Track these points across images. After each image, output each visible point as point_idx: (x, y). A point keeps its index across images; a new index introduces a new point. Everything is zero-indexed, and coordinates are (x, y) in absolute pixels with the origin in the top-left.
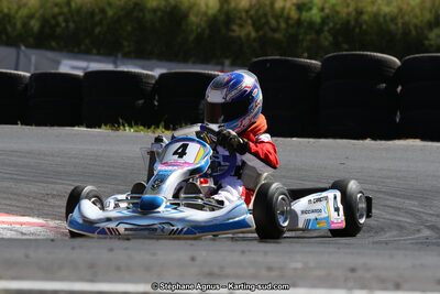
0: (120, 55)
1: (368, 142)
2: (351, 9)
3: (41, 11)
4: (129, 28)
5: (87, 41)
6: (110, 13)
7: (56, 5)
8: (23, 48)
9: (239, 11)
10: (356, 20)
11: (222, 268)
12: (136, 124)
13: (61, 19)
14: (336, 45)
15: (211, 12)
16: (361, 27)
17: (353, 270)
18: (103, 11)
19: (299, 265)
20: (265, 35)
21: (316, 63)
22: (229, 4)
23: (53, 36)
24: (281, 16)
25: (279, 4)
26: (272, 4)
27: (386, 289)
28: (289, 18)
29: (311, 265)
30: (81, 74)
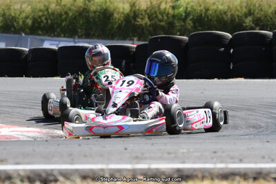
0: (76, 37)
1: (216, 80)
2: (202, 7)
3: (32, 15)
4: (81, 22)
5: (58, 30)
6: (70, 14)
7: (41, 11)
8: (23, 35)
9: (141, 11)
10: (205, 14)
11: (143, 154)
13: (43, 18)
14: (195, 28)
15: (125, 12)
16: (208, 18)
17: (215, 152)
18: (66, 13)
19: (185, 151)
20: (155, 24)
21: (185, 38)
22: (135, 7)
23: (39, 28)
24: (164, 13)
25: (163, 6)
26: (159, 6)
27: (234, 163)
28: (168, 14)
29: (191, 150)
30: (55, 48)
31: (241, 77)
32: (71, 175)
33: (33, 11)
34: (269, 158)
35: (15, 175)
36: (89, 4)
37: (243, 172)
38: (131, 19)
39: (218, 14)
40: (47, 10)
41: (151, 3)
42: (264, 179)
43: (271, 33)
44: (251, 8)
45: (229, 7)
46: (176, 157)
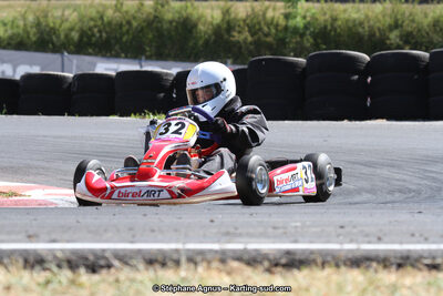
0: (143, 58)
1: (346, 122)
2: (327, 16)
3: (79, 25)
4: (150, 36)
5: (117, 47)
6: (135, 24)
7: (92, 19)
8: (66, 54)
9: (239, 21)
10: (332, 25)
11: (236, 229)
12: (159, 113)
13: (96, 30)
14: (316, 46)
15: (215, 22)
16: (335, 31)
17: (342, 227)
18: (129, 23)
19: (298, 224)
20: (259, 39)
21: (302, 60)
22: (230, 15)
23: (89, 44)
24: (272, 23)
25: (270, 14)
26: (264, 14)
27: (369, 242)
28: (277, 25)
29: (308, 223)
30: (114, 74)
31: (382, 118)
32: (131, 258)
33: (81, 20)
34: (421, 235)
35: (50, 258)
36: (163, 10)
37: (382, 255)
38: (223, 32)
39: (351, 24)
40: (102, 18)
41: (253, 10)
42: (413, 266)
43: (427, 55)
44: (399, 17)
45: (367, 16)
46: (285, 233)
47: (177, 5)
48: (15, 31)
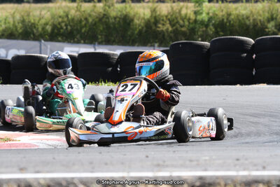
0: (97, 43)
1: (238, 86)
2: (224, 13)
3: (52, 21)
4: (101, 28)
5: (78, 36)
6: (90, 20)
7: (60, 17)
8: (43, 41)
9: (163, 16)
10: (227, 19)
11: (164, 162)
12: (108, 81)
13: (63, 24)
14: (217, 33)
15: (146, 17)
16: (230, 22)
17: (238, 160)
18: (86, 19)
19: (207, 158)
20: (177, 29)
21: (207, 43)
22: (156, 12)
23: (59, 34)
24: (185, 18)
25: (184, 12)
26: (180, 11)
27: (257, 170)
28: (189, 19)
29: (214, 157)
30: (76, 55)
31: (264, 83)
32: (92, 183)
33: (53, 17)
35: (35, 184)
36: (109, 10)
37: (266, 179)
38: (152, 24)
39: (240, 18)
40: (67, 16)
41: (172, 8)
44: (274, 12)
45: (252, 12)
46: (198, 165)
47: (119, 6)
48: (7, 25)
